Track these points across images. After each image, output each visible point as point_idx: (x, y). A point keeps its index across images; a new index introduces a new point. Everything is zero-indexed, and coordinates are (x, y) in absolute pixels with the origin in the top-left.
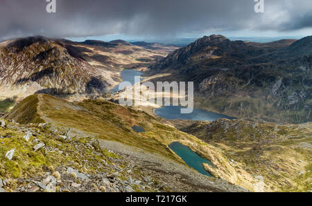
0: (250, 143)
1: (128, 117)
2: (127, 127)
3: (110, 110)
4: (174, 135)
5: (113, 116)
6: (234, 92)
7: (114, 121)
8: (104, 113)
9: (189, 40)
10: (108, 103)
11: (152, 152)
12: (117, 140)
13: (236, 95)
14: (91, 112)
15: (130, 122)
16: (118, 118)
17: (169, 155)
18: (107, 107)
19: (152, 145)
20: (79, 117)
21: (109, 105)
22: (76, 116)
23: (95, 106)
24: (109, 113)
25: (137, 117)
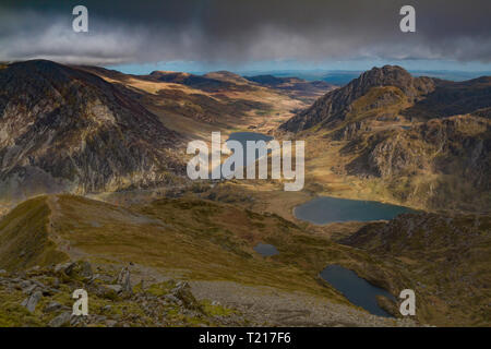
1: (246, 228)
2: (245, 249)
3: (210, 218)
4: (330, 253)
5: (216, 230)
6: (421, 167)
7: (219, 240)
8: (198, 225)
10: (205, 203)
11: (291, 291)
12: (227, 278)
13: (424, 171)
14: (170, 225)
15: (250, 237)
16: (227, 232)
17: (323, 291)
18: (203, 212)
19: (291, 277)
20: (146, 239)
21: (206, 208)
22: (137, 238)
23: (177, 211)
24: (208, 224)
25: (263, 226)
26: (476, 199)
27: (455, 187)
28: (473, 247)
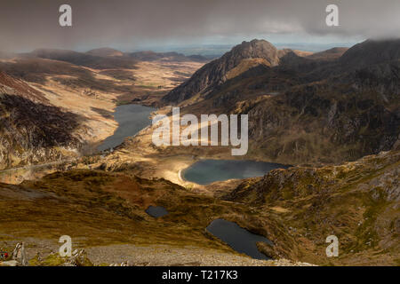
0: (309, 198)
1: (136, 193)
2: (138, 213)
3: (103, 187)
4: (214, 209)
5: (108, 198)
6: (287, 128)
7: (112, 207)
8: (91, 195)
9: (221, 47)
10: (96, 174)
11: (182, 247)
12: (123, 241)
13: (290, 131)
14: (63, 197)
15: (142, 202)
16: (120, 198)
17: (210, 243)
18: (95, 182)
19: (180, 234)
20: (39, 213)
21: (98, 178)
22: (31, 212)
23: (69, 184)
24: (100, 192)
25: (152, 190)
26: (333, 153)
27: (316, 143)
28: (333, 193)
